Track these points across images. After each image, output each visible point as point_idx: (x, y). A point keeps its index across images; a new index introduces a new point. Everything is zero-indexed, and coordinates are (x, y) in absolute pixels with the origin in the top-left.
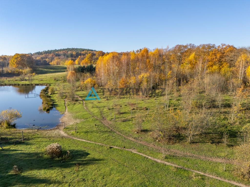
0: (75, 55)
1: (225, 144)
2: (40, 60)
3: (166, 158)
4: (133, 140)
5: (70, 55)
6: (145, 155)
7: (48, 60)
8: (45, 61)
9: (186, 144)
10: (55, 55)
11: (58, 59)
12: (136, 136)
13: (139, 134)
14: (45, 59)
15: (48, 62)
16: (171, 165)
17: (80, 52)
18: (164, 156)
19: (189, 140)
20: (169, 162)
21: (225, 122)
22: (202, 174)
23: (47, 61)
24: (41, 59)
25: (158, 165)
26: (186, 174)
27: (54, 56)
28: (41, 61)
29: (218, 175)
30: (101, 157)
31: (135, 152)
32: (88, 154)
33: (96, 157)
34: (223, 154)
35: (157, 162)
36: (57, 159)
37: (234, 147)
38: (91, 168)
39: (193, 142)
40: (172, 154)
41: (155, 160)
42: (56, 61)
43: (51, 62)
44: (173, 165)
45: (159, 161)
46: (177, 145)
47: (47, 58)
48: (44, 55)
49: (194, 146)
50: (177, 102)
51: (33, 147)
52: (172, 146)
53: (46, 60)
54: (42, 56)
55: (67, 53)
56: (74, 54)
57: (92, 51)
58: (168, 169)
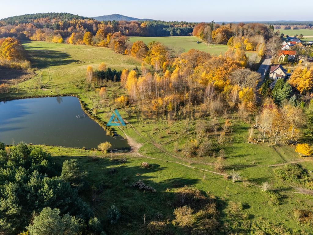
0: (63, 27)
1: (214, 156)
2: (15, 34)
3: (191, 165)
4: (175, 156)
5: (55, 26)
6: (182, 164)
7: (26, 33)
8: (23, 34)
9: (198, 157)
10: (34, 26)
11: (40, 33)
12: (176, 154)
13: (177, 153)
14: (22, 32)
15: (27, 36)
16: (193, 167)
17: (68, 22)
18: (190, 164)
19: (200, 155)
20: (192, 166)
21: (217, 143)
22: (203, 170)
23: (25, 35)
24: (17, 32)
25: (188, 168)
26: (198, 171)
27: (34, 28)
28: (17, 34)
29: (209, 170)
30: (165, 166)
31: (178, 163)
32: (160, 166)
33: (163, 166)
34: (212, 161)
35: (187, 167)
36: (148, 169)
37: (217, 158)
38: (164, 171)
39: (201, 156)
40: (193, 163)
41: (187, 166)
42: (39, 35)
43: (32, 36)
44: (194, 168)
45: (188, 166)
46: (195, 158)
47: (24, 30)
48: (19, 25)
49: (201, 158)
50: (193, 126)
51: (134, 163)
52: (193, 159)
53: (25, 33)
54: (17, 27)
55: (50, 21)
56: (60, 24)
57: (83, 18)
58: (192, 169)
